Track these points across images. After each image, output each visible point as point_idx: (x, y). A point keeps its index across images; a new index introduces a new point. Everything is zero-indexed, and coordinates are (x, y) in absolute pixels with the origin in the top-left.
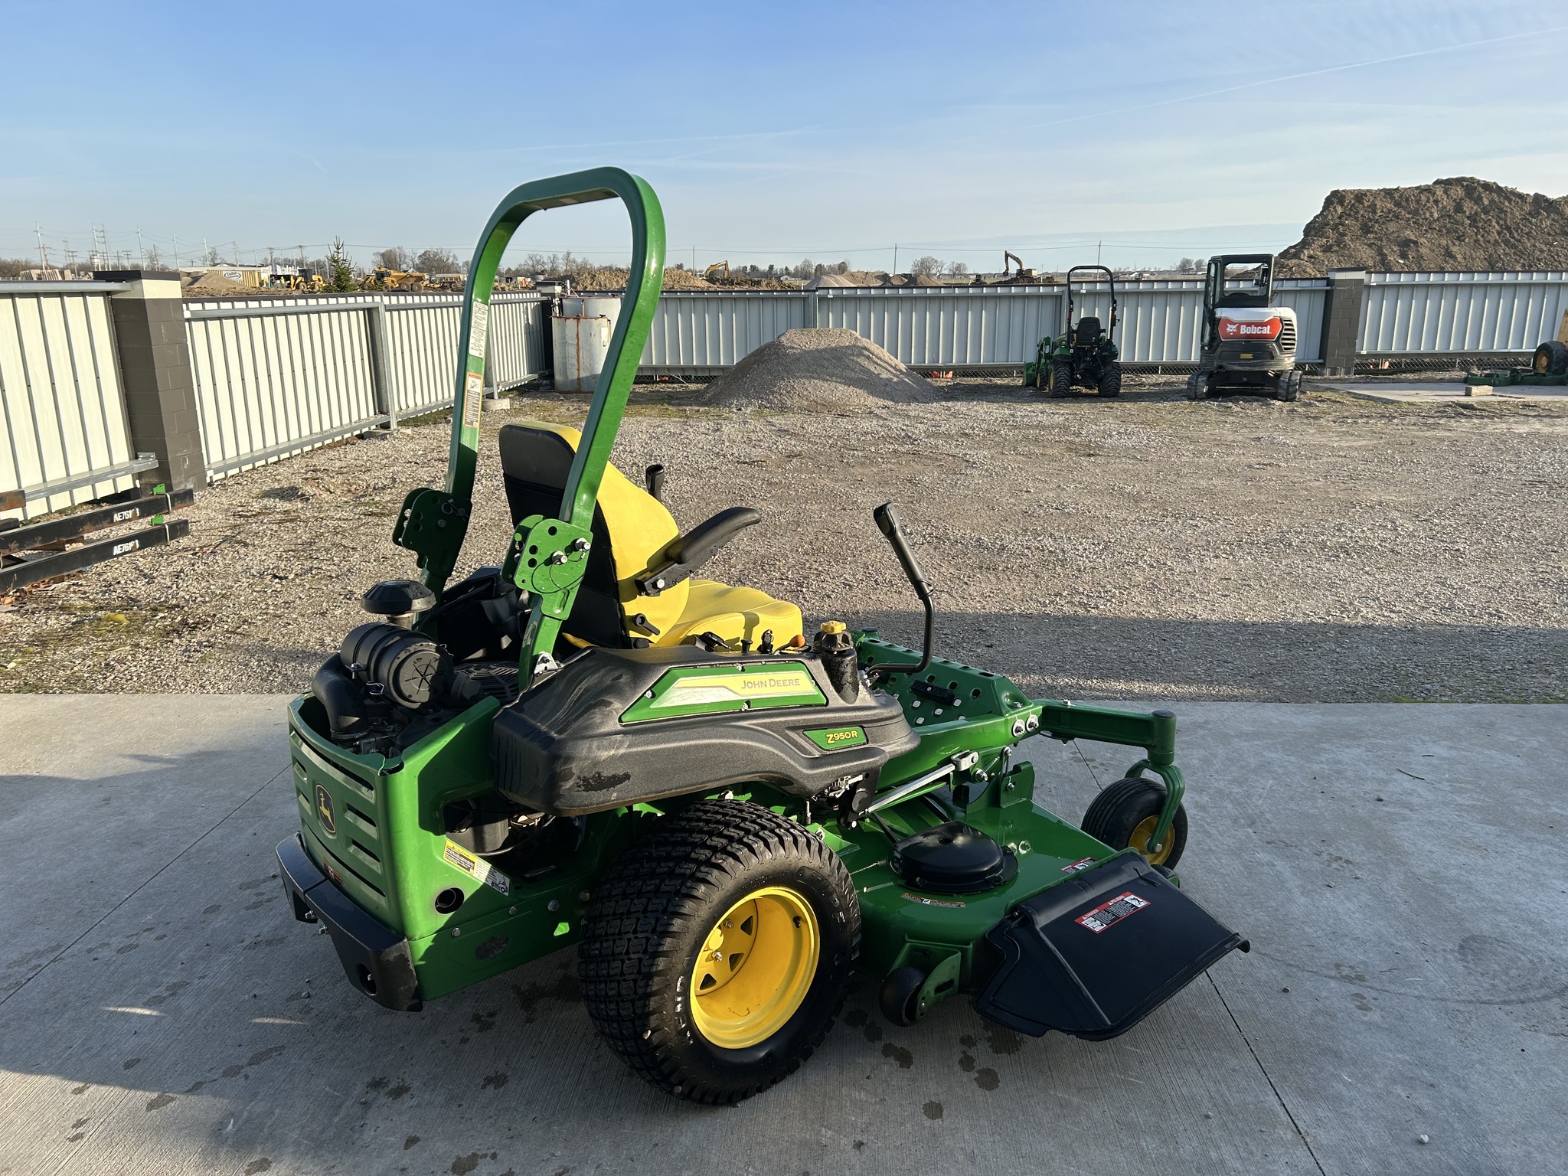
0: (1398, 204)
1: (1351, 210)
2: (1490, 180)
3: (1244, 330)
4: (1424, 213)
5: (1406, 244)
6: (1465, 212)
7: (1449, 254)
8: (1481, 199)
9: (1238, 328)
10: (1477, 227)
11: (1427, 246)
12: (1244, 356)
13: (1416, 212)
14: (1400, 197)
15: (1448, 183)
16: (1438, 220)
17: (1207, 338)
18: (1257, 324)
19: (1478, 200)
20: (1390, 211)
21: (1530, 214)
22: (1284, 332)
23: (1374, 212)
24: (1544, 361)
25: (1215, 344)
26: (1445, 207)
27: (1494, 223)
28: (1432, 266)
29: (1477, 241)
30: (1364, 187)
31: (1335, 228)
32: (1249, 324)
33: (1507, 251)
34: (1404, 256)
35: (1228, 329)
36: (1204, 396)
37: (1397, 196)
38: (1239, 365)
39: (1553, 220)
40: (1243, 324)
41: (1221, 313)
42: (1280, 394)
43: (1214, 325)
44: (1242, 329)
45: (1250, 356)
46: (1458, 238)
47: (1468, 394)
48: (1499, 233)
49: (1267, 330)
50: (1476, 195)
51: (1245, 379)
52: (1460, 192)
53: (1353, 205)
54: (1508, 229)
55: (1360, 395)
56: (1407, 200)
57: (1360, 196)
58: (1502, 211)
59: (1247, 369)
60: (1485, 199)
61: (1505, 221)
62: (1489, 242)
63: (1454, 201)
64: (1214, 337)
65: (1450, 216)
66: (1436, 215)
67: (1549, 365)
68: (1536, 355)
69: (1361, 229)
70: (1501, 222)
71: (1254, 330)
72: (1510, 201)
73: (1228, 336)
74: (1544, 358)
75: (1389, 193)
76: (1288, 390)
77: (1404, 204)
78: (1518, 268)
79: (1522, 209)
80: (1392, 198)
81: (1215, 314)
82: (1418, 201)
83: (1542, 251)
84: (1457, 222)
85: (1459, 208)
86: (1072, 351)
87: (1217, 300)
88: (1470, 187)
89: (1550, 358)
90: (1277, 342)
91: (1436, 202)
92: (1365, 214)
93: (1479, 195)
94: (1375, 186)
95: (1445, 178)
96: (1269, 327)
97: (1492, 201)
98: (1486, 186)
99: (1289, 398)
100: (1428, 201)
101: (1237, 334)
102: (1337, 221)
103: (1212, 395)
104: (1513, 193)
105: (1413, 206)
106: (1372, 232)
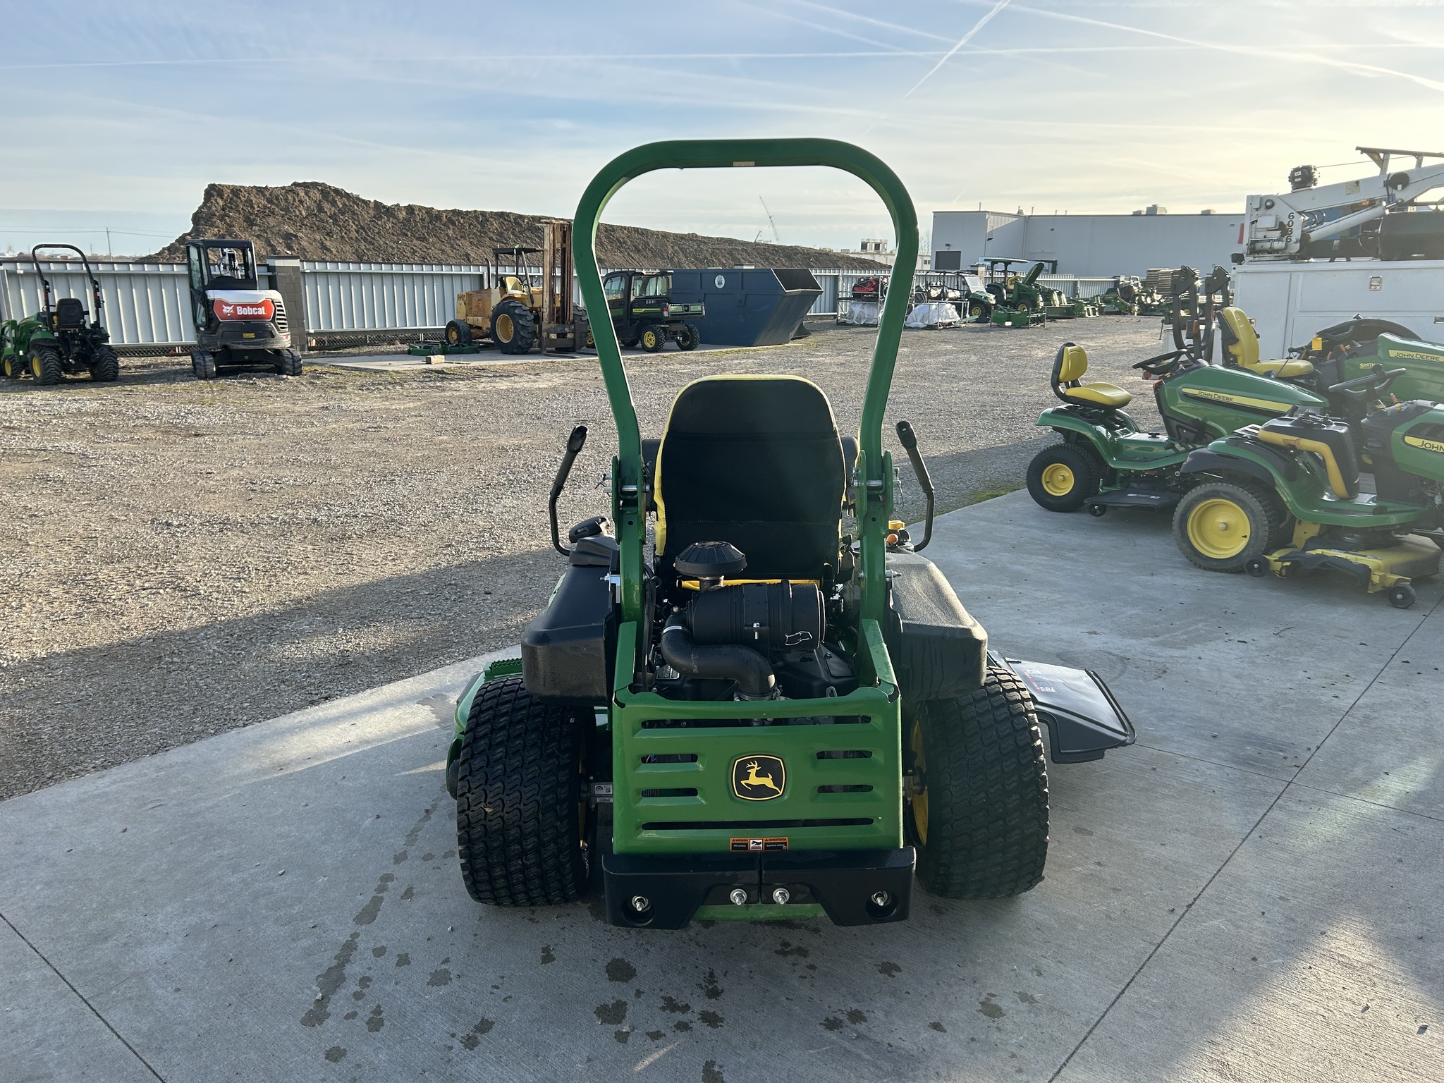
0: (270, 201)
1: (230, 203)
2: (339, 187)
3: (240, 311)
4: (294, 211)
5: (288, 237)
6: (326, 212)
7: (325, 248)
8: (336, 202)
9: (235, 309)
10: (339, 226)
11: (305, 238)
12: (246, 335)
13: (286, 210)
14: (271, 194)
15: (305, 185)
16: (307, 217)
17: (202, 319)
18: (252, 306)
19: (334, 203)
20: (265, 207)
21: (375, 217)
22: (277, 312)
23: (252, 207)
24: (454, 335)
25: (213, 325)
26: (309, 207)
27: (351, 223)
28: (315, 257)
29: (342, 237)
30: (237, 184)
31: (222, 219)
32: (244, 306)
33: (368, 247)
34: (290, 248)
35: (224, 310)
36: (215, 375)
37: (267, 194)
38: (244, 344)
39: (393, 223)
40: (239, 305)
41: (212, 294)
42: (287, 369)
43: (208, 306)
44: (238, 311)
45: (252, 335)
46: (328, 234)
47: (429, 362)
48: (357, 232)
49: (262, 311)
50: (331, 198)
51: (247, 357)
52: (316, 195)
53: (231, 199)
54: (363, 228)
55: (347, 367)
56: (277, 199)
57: (236, 191)
58: (354, 213)
59: (252, 347)
60: (339, 203)
61: (359, 222)
62: (352, 238)
63: (315, 202)
64: (210, 318)
65: (315, 215)
66: (304, 213)
67: (459, 339)
68: (447, 330)
69: (245, 221)
70: (357, 223)
71: (250, 311)
72: (358, 205)
73: (225, 317)
74: (454, 333)
75: (260, 191)
76: (294, 365)
77: (275, 201)
78: (380, 260)
79: (369, 214)
80: (264, 195)
81: (206, 296)
82: (286, 200)
83: (393, 248)
84: (322, 221)
85: (321, 209)
86: (56, 334)
87: (206, 283)
88: (328, 193)
89: (458, 333)
90: (273, 321)
91: (301, 202)
92: (245, 208)
93: (333, 199)
94: (247, 184)
95: (300, 181)
96: (263, 308)
97: (344, 204)
98: (337, 191)
99: (296, 372)
100: (294, 201)
101: (234, 315)
102: (222, 212)
103: (221, 374)
104: (358, 198)
105: (283, 203)
106: (256, 225)
